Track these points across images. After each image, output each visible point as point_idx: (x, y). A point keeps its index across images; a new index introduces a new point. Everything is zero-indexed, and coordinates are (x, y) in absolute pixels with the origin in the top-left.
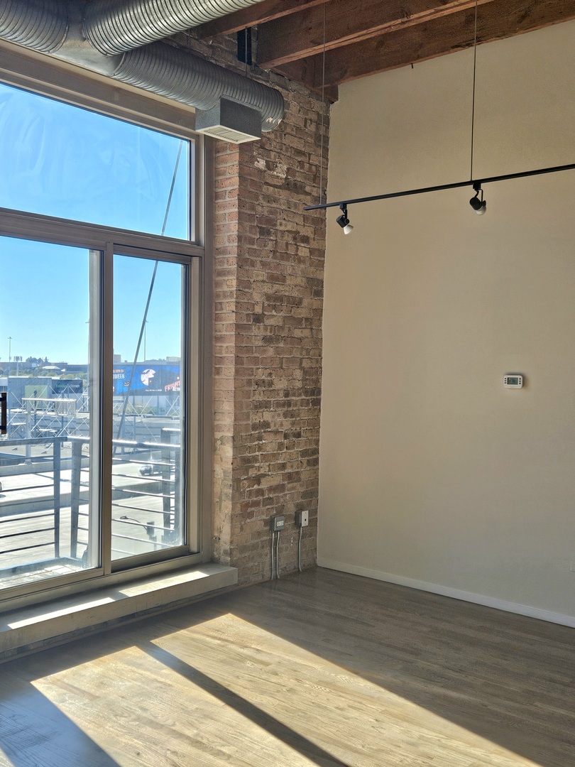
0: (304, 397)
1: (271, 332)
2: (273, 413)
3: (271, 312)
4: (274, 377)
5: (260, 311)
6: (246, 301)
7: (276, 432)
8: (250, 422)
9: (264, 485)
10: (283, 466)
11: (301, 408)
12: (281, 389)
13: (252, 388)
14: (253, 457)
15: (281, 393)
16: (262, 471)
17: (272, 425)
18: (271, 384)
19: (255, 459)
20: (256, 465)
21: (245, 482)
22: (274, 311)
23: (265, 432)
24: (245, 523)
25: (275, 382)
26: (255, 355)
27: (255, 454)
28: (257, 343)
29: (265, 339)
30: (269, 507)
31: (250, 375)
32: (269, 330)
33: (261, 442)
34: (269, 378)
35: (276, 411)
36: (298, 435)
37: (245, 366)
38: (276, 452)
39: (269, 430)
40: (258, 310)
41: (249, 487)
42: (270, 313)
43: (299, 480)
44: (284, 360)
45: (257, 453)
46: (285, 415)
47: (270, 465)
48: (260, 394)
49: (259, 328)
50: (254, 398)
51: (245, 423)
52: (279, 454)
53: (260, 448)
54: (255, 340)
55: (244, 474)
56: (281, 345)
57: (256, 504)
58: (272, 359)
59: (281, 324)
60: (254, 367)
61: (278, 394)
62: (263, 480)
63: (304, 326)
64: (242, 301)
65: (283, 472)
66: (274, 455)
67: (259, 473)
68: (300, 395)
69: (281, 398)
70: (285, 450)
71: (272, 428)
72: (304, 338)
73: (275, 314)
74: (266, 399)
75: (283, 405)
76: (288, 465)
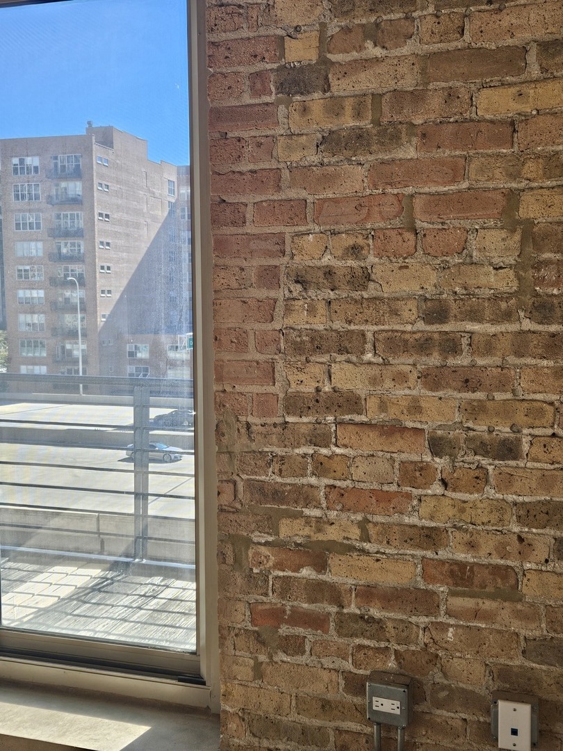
0: (527, 325)
1: (358, 114)
2: (375, 371)
3: (361, 48)
4: (372, 259)
5: (312, 56)
6: (245, 33)
7: (392, 430)
8: (277, 389)
9: (340, 574)
10: (430, 537)
11: (512, 359)
12: (410, 297)
13: (280, 294)
14: (298, 489)
15: (410, 310)
16: (332, 534)
17: (372, 404)
18: (363, 278)
19: (305, 496)
20: (307, 512)
21: (263, 550)
22: (369, 44)
23: (338, 423)
24: (272, 662)
25: (377, 274)
26: (292, 194)
27: (304, 481)
28: (296, 157)
29: (330, 141)
30: (366, 642)
31: (271, 254)
32: (348, 111)
33: (324, 451)
34: (351, 263)
35: (386, 363)
36: (508, 450)
37: (250, 229)
38: (394, 488)
39: (363, 418)
40: (301, 52)
41: (279, 566)
42: (355, 55)
43: (512, 595)
44: (418, 203)
45: (313, 480)
46: (432, 379)
47: (366, 521)
48: (312, 310)
49: (305, 110)
50: (289, 321)
51: (256, 389)
52: (409, 496)
53: (321, 467)
54: (289, 147)
55: (260, 529)
56: (409, 151)
57: (316, 622)
58: (361, 204)
59: (408, 83)
60: (288, 230)
61: (395, 313)
62: (334, 561)
63: (535, 71)
64: (232, 36)
65: (429, 554)
66: (383, 498)
67: (321, 537)
68: (508, 316)
69: (412, 324)
70: (437, 489)
71: (372, 414)
72: (526, 118)
73: (378, 52)
74: (338, 325)
75: (424, 346)
76: (455, 538)
